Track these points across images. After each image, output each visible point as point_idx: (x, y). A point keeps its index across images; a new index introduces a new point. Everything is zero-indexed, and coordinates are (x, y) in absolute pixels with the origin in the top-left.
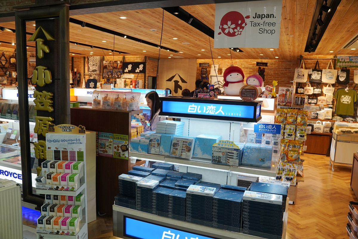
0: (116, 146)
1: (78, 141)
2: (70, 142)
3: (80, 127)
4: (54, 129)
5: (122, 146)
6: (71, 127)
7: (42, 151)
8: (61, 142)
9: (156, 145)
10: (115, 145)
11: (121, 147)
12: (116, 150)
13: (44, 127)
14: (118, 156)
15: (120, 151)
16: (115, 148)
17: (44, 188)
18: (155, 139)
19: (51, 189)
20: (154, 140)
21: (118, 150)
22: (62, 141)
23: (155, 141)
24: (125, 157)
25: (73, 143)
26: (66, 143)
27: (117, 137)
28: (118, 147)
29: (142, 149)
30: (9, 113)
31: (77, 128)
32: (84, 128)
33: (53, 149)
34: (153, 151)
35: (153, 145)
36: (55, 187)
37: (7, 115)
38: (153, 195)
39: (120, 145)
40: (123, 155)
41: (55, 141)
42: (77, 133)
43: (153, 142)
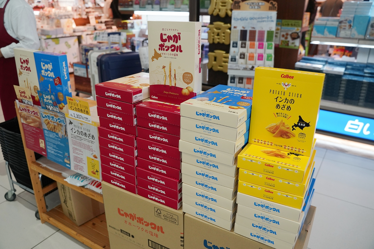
0: (284, 33)
1: (269, 19)
2: (260, 20)
3: (272, 3)
4: (240, 6)
5: (292, 33)
6: (260, 4)
7: (217, 34)
8: (249, 21)
9: (347, 27)
10: (282, 33)
11: (291, 35)
12: (283, 39)
13: (222, 6)
14: (286, 45)
15: (289, 39)
16: (283, 36)
17: (237, 68)
18: (346, 20)
19: (245, 69)
20: (344, 22)
21: (286, 38)
22: (251, 19)
23: (346, 23)
24: (295, 46)
25: (264, 21)
26: (255, 21)
27: (287, 23)
28: (287, 34)
29: (330, 32)
30: (149, 4)
31: (268, 5)
32: (275, 4)
33: (240, 28)
34: (342, 33)
35: (343, 27)
36: (250, 67)
37: (147, 6)
38: (343, 82)
39: (290, 33)
40: (293, 43)
41: (242, 19)
42: (266, 10)
43: (343, 24)
